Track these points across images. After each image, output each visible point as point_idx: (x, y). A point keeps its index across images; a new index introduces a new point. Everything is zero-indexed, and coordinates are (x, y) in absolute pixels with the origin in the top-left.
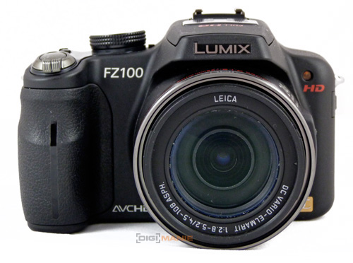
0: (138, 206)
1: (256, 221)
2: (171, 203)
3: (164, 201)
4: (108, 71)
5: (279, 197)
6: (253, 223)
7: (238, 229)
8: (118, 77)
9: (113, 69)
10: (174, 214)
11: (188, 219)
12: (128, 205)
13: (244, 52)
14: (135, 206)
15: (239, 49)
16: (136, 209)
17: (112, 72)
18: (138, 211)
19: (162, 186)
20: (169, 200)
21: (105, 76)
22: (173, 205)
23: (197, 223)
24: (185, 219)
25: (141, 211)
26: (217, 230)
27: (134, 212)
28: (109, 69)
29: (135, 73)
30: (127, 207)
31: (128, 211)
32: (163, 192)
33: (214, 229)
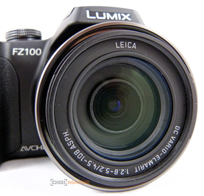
0: (39, 146)
1: (154, 161)
2: (75, 150)
3: (67, 148)
4: (16, 50)
5: (172, 137)
6: (151, 162)
7: (138, 169)
8: (23, 54)
9: (19, 49)
10: (78, 161)
11: (92, 165)
12: (32, 145)
13: (126, 20)
14: (37, 146)
15: (122, 17)
16: (37, 148)
17: (19, 51)
18: (39, 149)
19: (66, 134)
20: (74, 147)
21: (13, 54)
22: (77, 152)
23: (100, 168)
24: (89, 165)
25: (42, 149)
26: (119, 172)
27: (36, 151)
28: (17, 49)
29: (35, 52)
30: (31, 147)
31: (32, 150)
32: (67, 139)
33: (116, 172)
